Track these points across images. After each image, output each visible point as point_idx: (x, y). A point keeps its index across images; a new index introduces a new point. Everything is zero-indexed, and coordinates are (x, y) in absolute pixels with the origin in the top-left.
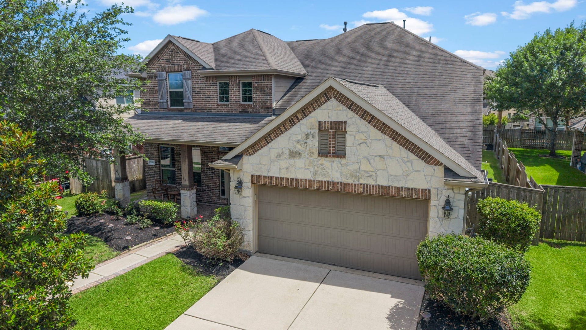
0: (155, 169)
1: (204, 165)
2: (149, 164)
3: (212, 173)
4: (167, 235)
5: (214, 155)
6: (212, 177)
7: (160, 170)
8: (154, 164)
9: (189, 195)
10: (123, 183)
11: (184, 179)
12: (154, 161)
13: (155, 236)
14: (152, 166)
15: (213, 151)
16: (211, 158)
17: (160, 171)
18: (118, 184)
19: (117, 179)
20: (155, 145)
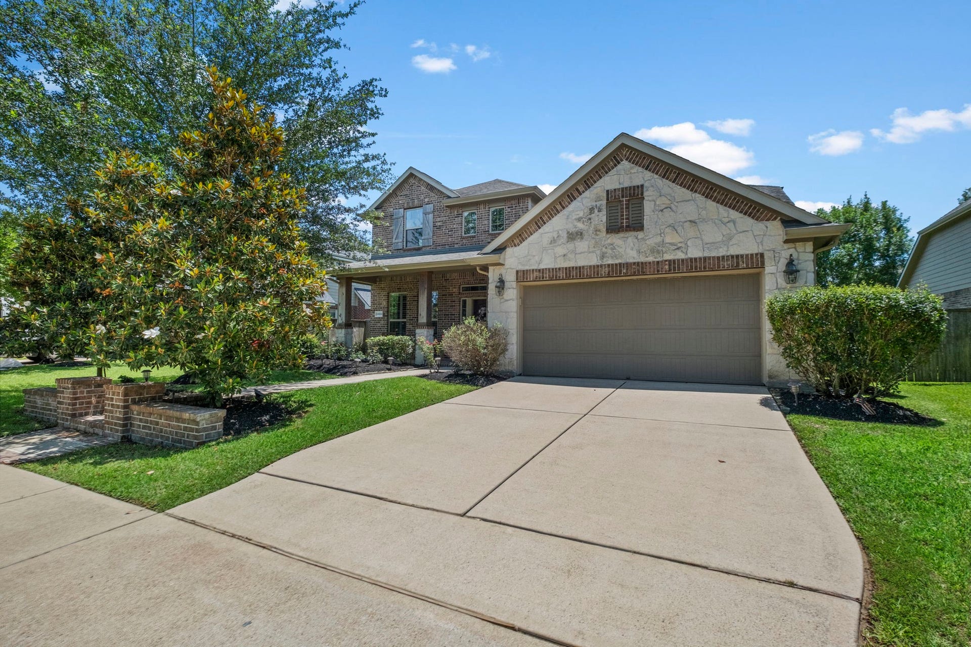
0: (382, 322)
2: (376, 317)
7: (388, 322)
8: (381, 316)
9: (425, 335)
10: (346, 330)
12: (381, 312)
13: (389, 370)
14: (380, 318)
15: (455, 293)
17: (388, 324)
18: (340, 330)
19: (340, 325)
20: (385, 293)
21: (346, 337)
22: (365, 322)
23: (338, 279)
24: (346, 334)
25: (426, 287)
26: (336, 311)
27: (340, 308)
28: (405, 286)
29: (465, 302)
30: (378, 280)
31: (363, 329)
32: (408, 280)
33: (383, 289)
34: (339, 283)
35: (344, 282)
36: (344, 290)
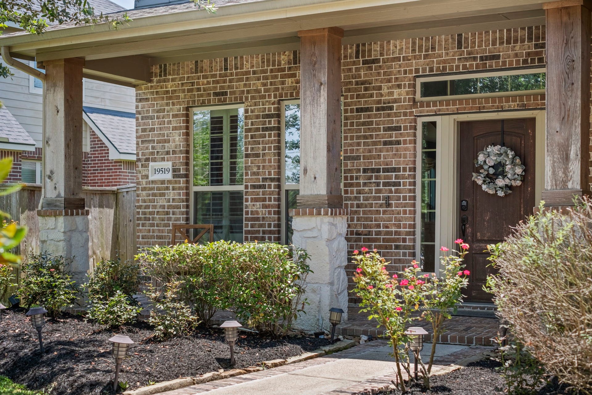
0: (171, 194)
1: (358, 158)
2: (151, 178)
3: (385, 184)
4: (269, 363)
5: (396, 115)
6: (388, 198)
7: (187, 194)
8: (169, 176)
9: (326, 236)
10: (69, 218)
11: (310, 174)
12: (168, 165)
14: (163, 182)
15: (395, 101)
16: (385, 130)
17: (187, 200)
18: (51, 221)
19: (50, 204)
20: (179, 108)
21: (68, 241)
22: (116, 194)
23: (41, 65)
24: (69, 232)
25: (324, 78)
26: (38, 167)
27: (48, 153)
28: (239, 86)
29: (430, 127)
30: (156, 69)
31: (110, 213)
32: (247, 67)
33: (170, 96)
34: (46, 77)
35: (59, 74)
36: (59, 98)
